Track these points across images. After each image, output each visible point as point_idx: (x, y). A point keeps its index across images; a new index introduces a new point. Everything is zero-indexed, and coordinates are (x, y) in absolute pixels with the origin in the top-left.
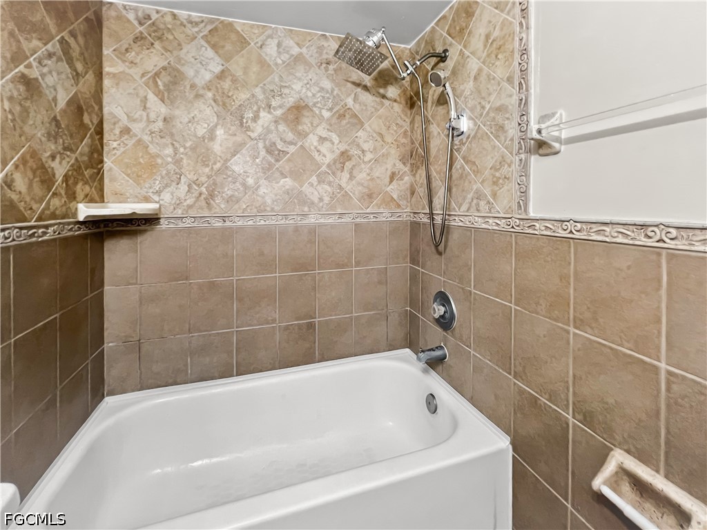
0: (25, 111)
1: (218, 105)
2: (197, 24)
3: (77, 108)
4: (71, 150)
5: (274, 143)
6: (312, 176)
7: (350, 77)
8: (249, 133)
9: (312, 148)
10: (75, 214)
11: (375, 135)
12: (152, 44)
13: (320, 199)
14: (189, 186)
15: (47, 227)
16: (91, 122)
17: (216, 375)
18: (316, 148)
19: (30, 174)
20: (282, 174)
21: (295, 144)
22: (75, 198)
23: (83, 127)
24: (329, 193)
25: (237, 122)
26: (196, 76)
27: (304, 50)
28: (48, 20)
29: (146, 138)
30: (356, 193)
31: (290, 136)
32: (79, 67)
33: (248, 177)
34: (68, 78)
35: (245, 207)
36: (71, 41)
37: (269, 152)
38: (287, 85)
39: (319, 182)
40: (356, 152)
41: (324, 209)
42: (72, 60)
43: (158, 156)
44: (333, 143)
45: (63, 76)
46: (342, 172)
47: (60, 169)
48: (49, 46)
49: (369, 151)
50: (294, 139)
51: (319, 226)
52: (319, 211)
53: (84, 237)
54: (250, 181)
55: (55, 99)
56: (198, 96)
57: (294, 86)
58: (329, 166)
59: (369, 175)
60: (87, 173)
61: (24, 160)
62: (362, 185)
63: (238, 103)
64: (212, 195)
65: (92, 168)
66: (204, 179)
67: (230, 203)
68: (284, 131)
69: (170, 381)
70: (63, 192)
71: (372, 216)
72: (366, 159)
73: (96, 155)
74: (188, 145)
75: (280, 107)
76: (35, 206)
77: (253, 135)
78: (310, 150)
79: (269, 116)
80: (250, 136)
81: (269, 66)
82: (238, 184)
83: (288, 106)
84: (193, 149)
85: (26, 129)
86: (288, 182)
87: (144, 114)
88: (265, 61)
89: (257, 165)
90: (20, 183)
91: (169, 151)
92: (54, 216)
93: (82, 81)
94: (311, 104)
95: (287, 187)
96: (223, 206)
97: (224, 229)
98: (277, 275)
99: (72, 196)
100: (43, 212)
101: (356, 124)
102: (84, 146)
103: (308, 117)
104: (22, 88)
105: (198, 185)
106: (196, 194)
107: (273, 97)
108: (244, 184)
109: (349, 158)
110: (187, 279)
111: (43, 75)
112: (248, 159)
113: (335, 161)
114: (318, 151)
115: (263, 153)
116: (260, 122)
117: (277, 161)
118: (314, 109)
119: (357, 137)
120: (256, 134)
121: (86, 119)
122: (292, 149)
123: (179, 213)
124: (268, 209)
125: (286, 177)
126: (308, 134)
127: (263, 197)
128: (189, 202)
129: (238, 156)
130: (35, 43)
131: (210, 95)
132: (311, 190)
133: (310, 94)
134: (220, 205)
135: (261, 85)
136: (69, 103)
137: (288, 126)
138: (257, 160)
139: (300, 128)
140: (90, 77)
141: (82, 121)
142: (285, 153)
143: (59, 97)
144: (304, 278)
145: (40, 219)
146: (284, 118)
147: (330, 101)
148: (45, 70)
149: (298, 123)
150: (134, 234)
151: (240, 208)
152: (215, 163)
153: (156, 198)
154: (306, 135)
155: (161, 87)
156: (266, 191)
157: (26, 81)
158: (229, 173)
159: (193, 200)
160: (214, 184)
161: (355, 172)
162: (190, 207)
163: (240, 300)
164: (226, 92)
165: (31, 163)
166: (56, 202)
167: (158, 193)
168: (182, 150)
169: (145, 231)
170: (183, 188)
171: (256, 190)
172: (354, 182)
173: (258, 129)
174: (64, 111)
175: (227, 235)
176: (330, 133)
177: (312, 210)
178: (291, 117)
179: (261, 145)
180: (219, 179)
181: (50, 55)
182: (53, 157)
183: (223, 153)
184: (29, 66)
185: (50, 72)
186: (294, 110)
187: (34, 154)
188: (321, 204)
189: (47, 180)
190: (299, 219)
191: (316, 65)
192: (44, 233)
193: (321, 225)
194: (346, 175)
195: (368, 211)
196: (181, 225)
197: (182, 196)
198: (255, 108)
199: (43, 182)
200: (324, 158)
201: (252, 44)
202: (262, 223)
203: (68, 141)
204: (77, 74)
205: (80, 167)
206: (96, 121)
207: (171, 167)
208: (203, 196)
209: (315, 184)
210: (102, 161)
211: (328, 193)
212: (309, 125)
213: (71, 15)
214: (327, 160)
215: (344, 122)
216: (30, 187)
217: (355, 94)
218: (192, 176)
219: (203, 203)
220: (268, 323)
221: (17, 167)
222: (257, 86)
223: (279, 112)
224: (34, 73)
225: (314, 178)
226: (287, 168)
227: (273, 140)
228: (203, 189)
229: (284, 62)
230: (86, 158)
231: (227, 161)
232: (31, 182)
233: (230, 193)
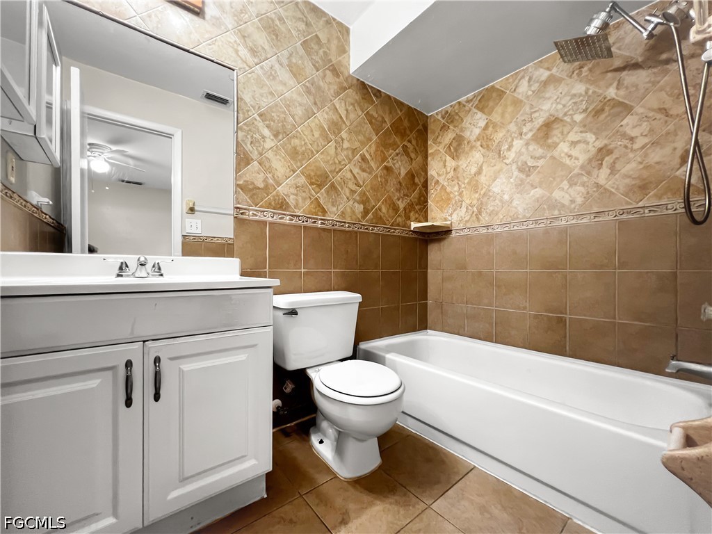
0: (387, 181)
1: (484, 148)
2: (471, 100)
3: (411, 176)
4: (408, 196)
5: (526, 163)
6: (562, 181)
7: (612, 66)
8: (504, 161)
9: (563, 155)
10: (409, 227)
11: (651, 114)
12: (449, 127)
13: (571, 201)
14: (467, 208)
15: (395, 229)
16: (420, 181)
17: (482, 337)
18: (566, 154)
19: (388, 206)
20: (532, 186)
21: (545, 157)
22: (409, 219)
23: (415, 184)
24: (583, 193)
25: (497, 156)
26: (471, 135)
27: (554, 70)
28: (397, 139)
29: (445, 184)
30: (621, 188)
31: (540, 151)
32: (413, 155)
33: (504, 194)
34: (406, 162)
35: (502, 217)
36: (409, 145)
37: (521, 170)
38: (537, 109)
39: (571, 186)
40: (620, 143)
41: (576, 210)
42: (409, 154)
43: (451, 192)
44: (588, 143)
45: (404, 162)
46: (599, 169)
47: (402, 205)
48: (397, 151)
49: (642, 135)
50: (543, 153)
51: (570, 227)
52: (571, 212)
53: (416, 239)
54: (506, 197)
55: (400, 174)
56: (472, 147)
57: (544, 108)
58: (582, 167)
59: (641, 163)
60: (417, 208)
61: (385, 200)
62: (630, 177)
63: (497, 141)
64: (480, 212)
65: (420, 204)
66: (475, 202)
67: (492, 216)
68: (534, 149)
69: (456, 332)
70: (403, 215)
71: (647, 211)
72: (636, 146)
73: (422, 198)
74: (466, 181)
75: (531, 130)
76: (390, 220)
77: (508, 161)
78: (561, 157)
79: (521, 142)
80: (506, 163)
81: (521, 101)
82: (497, 201)
83: (538, 126)
84: (469, 183)
85: (387, 187)
86: (538, 192)
87: (445, 170)
88: (518, 99)
89: (512, 183)
90: (384, 210)
91: (456, 188)
92: (398, 225)
93: (414, 162)
94: (560, 115)
95: (538, 196)
96: (487, 219)
97: (487, 235)
98: (528, 271)
99: (408, 218)
100: (393, 223)
101: (621, 112)
102: (416, 194)
103: (558, 128)
104: (385, 171)
105: (472, 207)
106: (471, 213)
107: (524, 125)
108: (501, 201)
109: (610, 152)
110: (465, 268)
111: (394, 164)
112: (504, 181)
113: (590, 160)
114: (569, 156)
115: (516, 173)
116: (513, 150)
117: (528, 176)
118: (565, 118)
119: (622, 126)
120: (510, 160)
121: (417, 180)
122: (541, 163)
123: (461, 226)
124: (520, 217)
125: (536, 188)
126: (559, 144)
127: (516, 208)
128: (467, 218)
129: (497, 180)
130: (391, 151)
131: (479, 143)
132: (562, 194)
133: (560, 106)
134: (485, 219)
135: (515, 120)
136: (406, 174)
137: (538, 143)
138: (511, 180)
139: (550, 141)
140: (420, 159)
141: (414, 181)
142: (536, 167)
143: (402, 172)
144: (554, 275)
145: (392, 225)
146: (535, 139)
147: (584, 103)
148: (395, 161)
149: (548, 138)
150: (439, 240)
151: (498, 219)
152: (482, 189)
153: (450, 218)
154: (556, 145)
155: (453, 151)
156: (518, 203)
157: (387, 168)
158: (491, 194)
159: (469, 217)
160: (482, 204)
161: (618, 166)
162: (467, 221)
163: (498, 287)
164: (488, 137)
165: (388, 201)
166: (399, 220)
167: (451, 215)
168: (463, 186)
169: (444, 239)
170: (464, 209)
171: (511, 203)
172: (617, 176)
173: (512, 155)
174: (404, 178)
175: (490, 239)
176: (584, 135)
177: (562, 212)
178: (542, 134)
179: (514, 167)
180: (485, 200)
181: (397, 154)
182: (399, 200)
183: (487, 180)
184: (388, 162)
185: (397, 162)
186: (543, 127)
187: (390, 198)
188: (573, 206)
189: (396, 209)
190: (549, 222)
191: (567, 76)
192: (394, 232)
193: (572, 226)
194: (605, 171)
195: (641, 204)
196: (463, 234)
197: (463, 216)
198: (510, 140)
199: (394, 209)
200: (576, 161)
201: (508, 92)
202: (516, 228)
203: (406, 191)
204: (411, 159)
205: (413, 204)
206: (422, 180)
207: (457, 198)
208: (475, 213)
209: (566, 188)
210: (427, 202)
211: (581, 194)
212: (559, 135)
213: (408, 132)
214: (579, 163)
215: (603, 117)
216: (388, 211)
217: (619, 81)
218: (468, 202)
219: (474, 218)
220: (519, 309)
221: (383, 203)
222: (511, 122)
223: (530, 135)
224: (390, 164)
225: (565, 182)
226: (537, 180)
227: (525, 160)
228: (475, 209)
229: (533, 92)
230: (416, 200)
231: (489, 186)
232: (388, 209)
233: (491, 209)
